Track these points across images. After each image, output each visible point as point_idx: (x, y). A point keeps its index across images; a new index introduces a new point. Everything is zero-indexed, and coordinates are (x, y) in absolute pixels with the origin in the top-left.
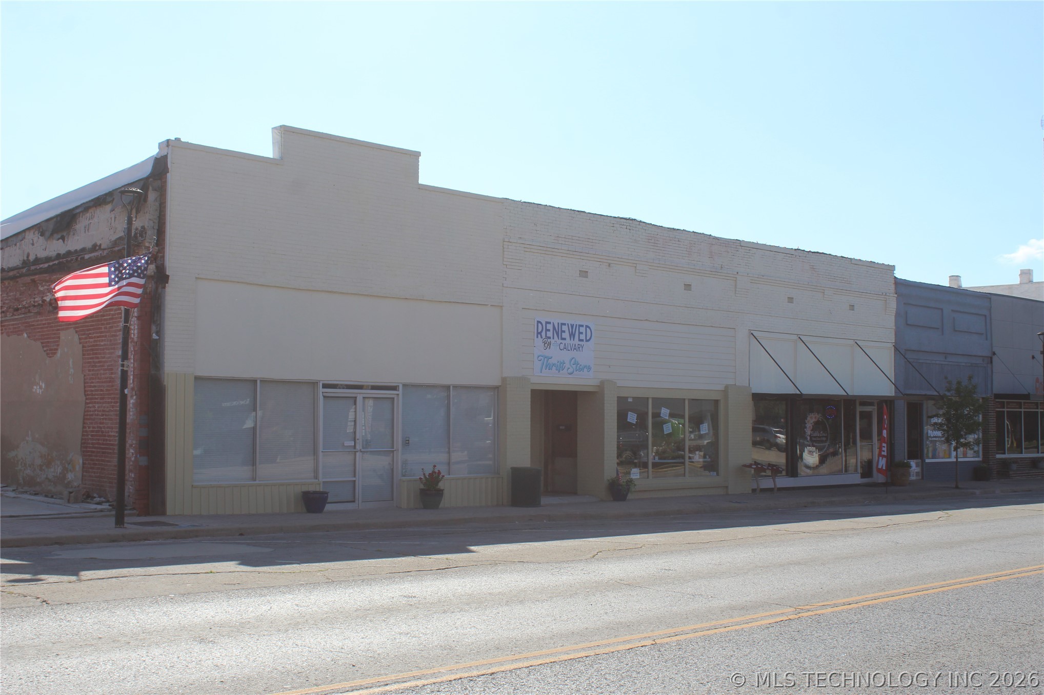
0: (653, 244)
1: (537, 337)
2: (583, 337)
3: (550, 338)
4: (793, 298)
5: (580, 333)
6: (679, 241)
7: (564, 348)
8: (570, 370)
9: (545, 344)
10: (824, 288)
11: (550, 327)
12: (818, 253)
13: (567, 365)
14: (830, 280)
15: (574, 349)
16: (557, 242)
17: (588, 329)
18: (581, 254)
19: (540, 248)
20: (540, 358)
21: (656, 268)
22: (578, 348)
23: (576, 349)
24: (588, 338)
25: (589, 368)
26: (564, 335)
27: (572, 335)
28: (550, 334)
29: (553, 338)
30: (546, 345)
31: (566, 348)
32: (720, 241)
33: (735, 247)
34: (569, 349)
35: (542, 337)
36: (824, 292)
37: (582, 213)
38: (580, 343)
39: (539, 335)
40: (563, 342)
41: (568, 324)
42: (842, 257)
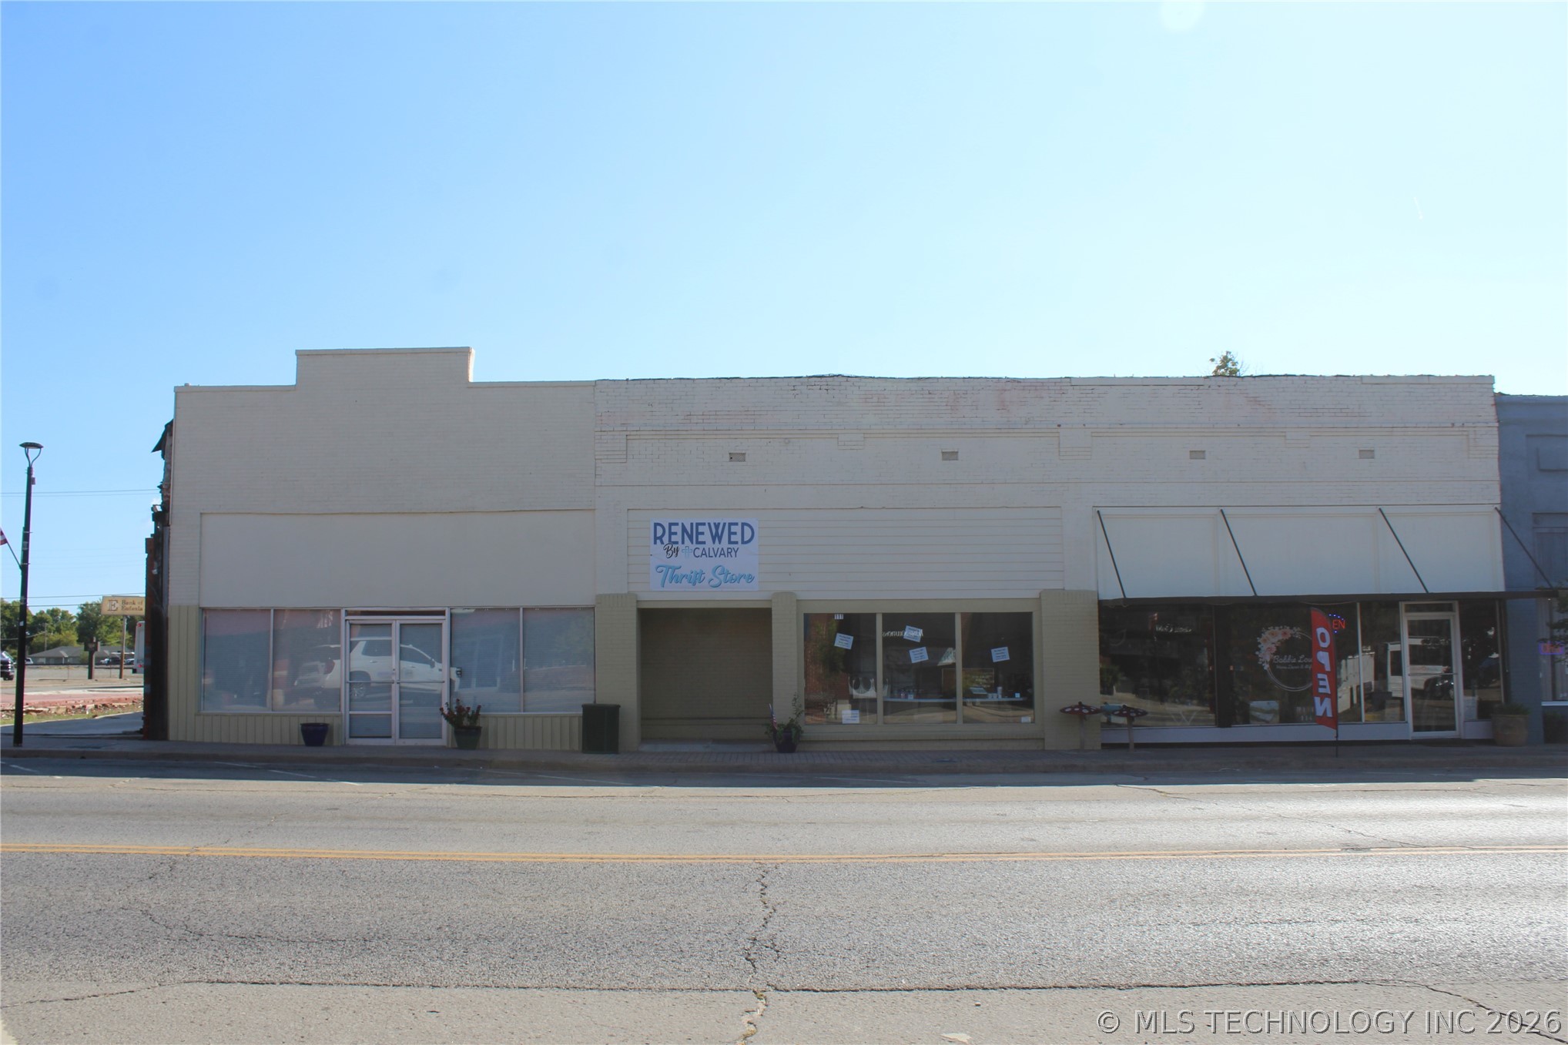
0: (876, 404)
1: (655, 543)
2: (737, 538)
3: (677, 543)
4: (1204, 452)
5: (730, 533)
6: (930, 394)
7: (702, 554)
8: (716, 582)
9: (668, 551)
10: (1284, 430)
11: (677, 529)
12: (1270, 376)
13: (709, 575)
14: (1302, 415)
15: (721, 554)
16: (688, 421)
17: (746, 528)
18: (730, 432)
19: (654, 433)
20: (659, 569)
21: (881, 436)
22: (728, 552)
23: (724, 554)
24: (746, 539)
25: (750, 578)
26: (701, 538)
27: (716, 537)
28: (675, 538)
29: (683, 543)
30: (670, 552)
31: (705, 554)
32: (1023, 384)
33: (1059, 388)
34: (712, 554)
35: (662, 543)
36: (1285, 436)
37: (733, 380)
38: (732, 546)
39: (658, 541)
40: (701, 546)
41: (709, 524)
42: (1337, 376)
